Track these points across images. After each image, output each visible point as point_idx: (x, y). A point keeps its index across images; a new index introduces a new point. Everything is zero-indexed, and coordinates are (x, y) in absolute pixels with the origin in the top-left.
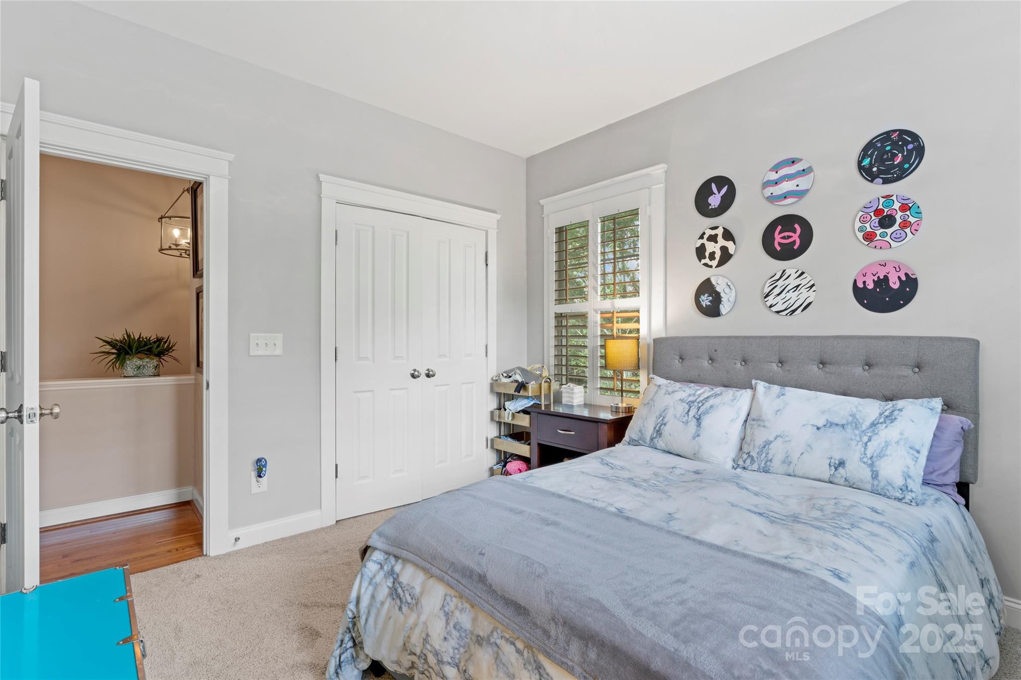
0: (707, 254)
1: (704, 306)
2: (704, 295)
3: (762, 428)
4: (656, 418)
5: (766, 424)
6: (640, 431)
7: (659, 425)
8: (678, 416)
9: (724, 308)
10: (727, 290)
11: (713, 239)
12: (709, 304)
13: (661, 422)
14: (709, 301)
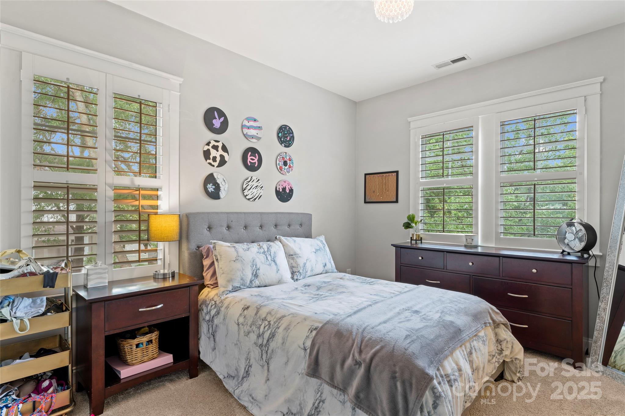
0: (211, 157)
1: (210, 192)
2: (210, 184)
3: (299, 258)
4: (251, 266)
5: (300, 255)
6: (242, 279)
7: (255, 271)
8: (263, 262)
9: (222, 194)
10: (223, 183)
11: (216, 148)
12: (213, 190)
13: (256, 269)
14: (213, 189)
